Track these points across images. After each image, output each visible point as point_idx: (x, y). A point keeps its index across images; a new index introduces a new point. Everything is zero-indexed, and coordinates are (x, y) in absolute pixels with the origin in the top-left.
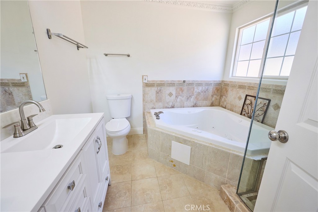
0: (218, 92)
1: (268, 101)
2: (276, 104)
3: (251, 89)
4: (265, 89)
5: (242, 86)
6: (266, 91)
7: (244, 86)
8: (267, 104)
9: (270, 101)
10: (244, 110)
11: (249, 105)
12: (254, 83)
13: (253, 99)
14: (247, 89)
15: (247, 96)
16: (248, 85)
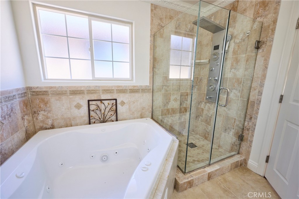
0: (28, 108)
1: (115, 101)
2: (122, 101)
3: (92, 93)
4: (109, 90)
5: (78, 91)
6: (110, 93)
7: (81, 91)
8: (114, 104)
9: (116, 100)
10: (91, 118)
11: (96, 111)
12: (95, 86)
13: (99, 103)
14: (86, 94)
15: (89, 101)
16: (87, 89)
